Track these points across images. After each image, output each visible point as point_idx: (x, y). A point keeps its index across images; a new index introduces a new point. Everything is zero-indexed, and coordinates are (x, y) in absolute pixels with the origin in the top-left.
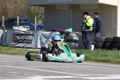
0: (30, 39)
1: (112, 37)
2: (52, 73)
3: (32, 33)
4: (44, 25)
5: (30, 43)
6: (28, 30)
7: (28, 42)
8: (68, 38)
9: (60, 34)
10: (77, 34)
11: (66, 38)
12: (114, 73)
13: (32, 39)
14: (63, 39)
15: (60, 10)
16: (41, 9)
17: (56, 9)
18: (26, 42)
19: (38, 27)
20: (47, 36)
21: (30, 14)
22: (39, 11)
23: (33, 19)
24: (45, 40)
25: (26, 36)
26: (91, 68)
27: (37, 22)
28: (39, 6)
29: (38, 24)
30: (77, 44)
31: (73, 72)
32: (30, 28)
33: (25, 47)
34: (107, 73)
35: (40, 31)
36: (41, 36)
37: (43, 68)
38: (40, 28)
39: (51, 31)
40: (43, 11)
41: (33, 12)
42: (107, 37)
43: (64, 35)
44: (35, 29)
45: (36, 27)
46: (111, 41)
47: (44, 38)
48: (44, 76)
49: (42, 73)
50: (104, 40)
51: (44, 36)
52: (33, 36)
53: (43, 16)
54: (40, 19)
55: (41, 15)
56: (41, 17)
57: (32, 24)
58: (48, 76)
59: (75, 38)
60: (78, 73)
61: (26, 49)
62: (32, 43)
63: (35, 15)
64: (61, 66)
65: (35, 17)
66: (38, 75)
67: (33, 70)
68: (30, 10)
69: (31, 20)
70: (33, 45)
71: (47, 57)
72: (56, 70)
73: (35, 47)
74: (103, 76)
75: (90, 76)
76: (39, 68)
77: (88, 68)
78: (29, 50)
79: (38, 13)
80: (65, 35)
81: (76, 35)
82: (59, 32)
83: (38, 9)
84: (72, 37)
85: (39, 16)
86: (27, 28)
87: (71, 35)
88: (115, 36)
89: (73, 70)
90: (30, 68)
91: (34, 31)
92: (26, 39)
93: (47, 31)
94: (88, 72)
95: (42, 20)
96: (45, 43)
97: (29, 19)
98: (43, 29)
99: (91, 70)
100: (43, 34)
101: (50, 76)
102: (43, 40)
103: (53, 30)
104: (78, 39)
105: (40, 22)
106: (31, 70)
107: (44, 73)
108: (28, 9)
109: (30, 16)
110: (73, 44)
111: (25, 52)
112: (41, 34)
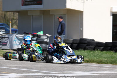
0: (5, 41)
1: (79, 39)
2: (25, 71)
3: (7, 36)
4: (18, 29)
5: (6, 45)
6: (4, 34)
7: (4, 44)
8: (40, 40)
9: (32, 37)
10: (48, 36)
11: (38, 41)
12: (80, 71)
13: (7, 42)
14: (35, 41)
15: (32, 16)
16: (16, 15)
17: (29, 14)
18: (2, 44)
19: (12, 31)
20: (21, 39)
21: (5, 20)
22: (14, 17)
23: (9, 24)
24: (19, 42)
25: (2, 39)
26: (60, 66)
27: (12, 27)
28: (14, 12)
29: (12, 29)
30: (48, 45)
31: (44, 70)
32: (5, 32)
33: (1, 48)
34: (74, 70)
35: (14, 34)
36: (15, 39)
37: (17, 67)
38: (14, 31)
39: (24, 34)
40: (18, 17)
41: (9, 18)
42: (74, 39)
43: (35, 37)
44: (10, 33)
45: (10, 31)
46: (78, 42)
47: (18, 40)
48: (17, 73)
49: (16, 71)
50: (71, 42)
51: (18, 39)
52: (8, 39)
53: (17, 21)
54: (15, 24)
55: (15, 21)
56: (15, 23)
57: (7, 28)
58: (21, 74)
59: (46, 40)
60: (48, 71)
61: (2, 50)
62: (7, 45)
63: (10, 20)
64: (33, 64)
65: (10, 22)
66: (13, 72)
67: (8, 69)
68: (6, 16)
69: (7, 25)
70: (8, 47)
71: (23, 57)
72: (28, 68)
73: (10, 48)
74: (70, 73)
75: (59, 73)
76: (13, 67)
77: (57, 66)
78: (4, 51)
79: (13, 19)
80: (37, 37)
81: (46, 37)
82: (31, 35)
83: (13, 15)
84: (43, 39)
85: (14, 21)
86: (3, 31)
87: (42, 37)
88: (81, 38)
89: (44, 68)
90: (5, 67)
91: (9, 34)
92: (2, 41)
93: (20, 34)
94: (56, 70)
95: (16, 25)
96: (19, 45)
97: (5, 24)
98: (18, 33)
99: (59, 68)
100: (17, 37)
101: (23, 73)
102: (16, 42)
103: (26, 33)
104: (48, 41)
105: (15, 27)
106: (6, 68)
107: (17, 71)
108: (3, 15)
109: (6, 22)
110: (44, 45)
111: (1, 53)
112: (15, 37)
